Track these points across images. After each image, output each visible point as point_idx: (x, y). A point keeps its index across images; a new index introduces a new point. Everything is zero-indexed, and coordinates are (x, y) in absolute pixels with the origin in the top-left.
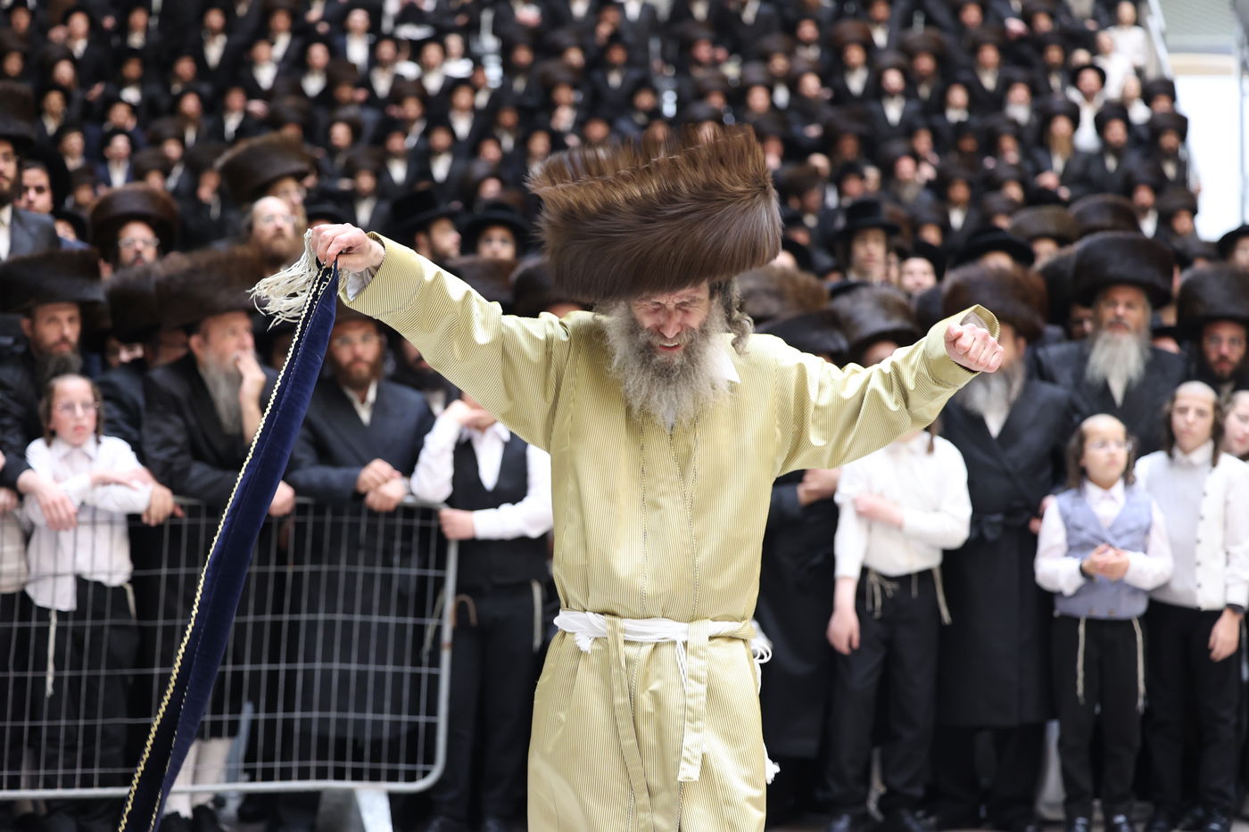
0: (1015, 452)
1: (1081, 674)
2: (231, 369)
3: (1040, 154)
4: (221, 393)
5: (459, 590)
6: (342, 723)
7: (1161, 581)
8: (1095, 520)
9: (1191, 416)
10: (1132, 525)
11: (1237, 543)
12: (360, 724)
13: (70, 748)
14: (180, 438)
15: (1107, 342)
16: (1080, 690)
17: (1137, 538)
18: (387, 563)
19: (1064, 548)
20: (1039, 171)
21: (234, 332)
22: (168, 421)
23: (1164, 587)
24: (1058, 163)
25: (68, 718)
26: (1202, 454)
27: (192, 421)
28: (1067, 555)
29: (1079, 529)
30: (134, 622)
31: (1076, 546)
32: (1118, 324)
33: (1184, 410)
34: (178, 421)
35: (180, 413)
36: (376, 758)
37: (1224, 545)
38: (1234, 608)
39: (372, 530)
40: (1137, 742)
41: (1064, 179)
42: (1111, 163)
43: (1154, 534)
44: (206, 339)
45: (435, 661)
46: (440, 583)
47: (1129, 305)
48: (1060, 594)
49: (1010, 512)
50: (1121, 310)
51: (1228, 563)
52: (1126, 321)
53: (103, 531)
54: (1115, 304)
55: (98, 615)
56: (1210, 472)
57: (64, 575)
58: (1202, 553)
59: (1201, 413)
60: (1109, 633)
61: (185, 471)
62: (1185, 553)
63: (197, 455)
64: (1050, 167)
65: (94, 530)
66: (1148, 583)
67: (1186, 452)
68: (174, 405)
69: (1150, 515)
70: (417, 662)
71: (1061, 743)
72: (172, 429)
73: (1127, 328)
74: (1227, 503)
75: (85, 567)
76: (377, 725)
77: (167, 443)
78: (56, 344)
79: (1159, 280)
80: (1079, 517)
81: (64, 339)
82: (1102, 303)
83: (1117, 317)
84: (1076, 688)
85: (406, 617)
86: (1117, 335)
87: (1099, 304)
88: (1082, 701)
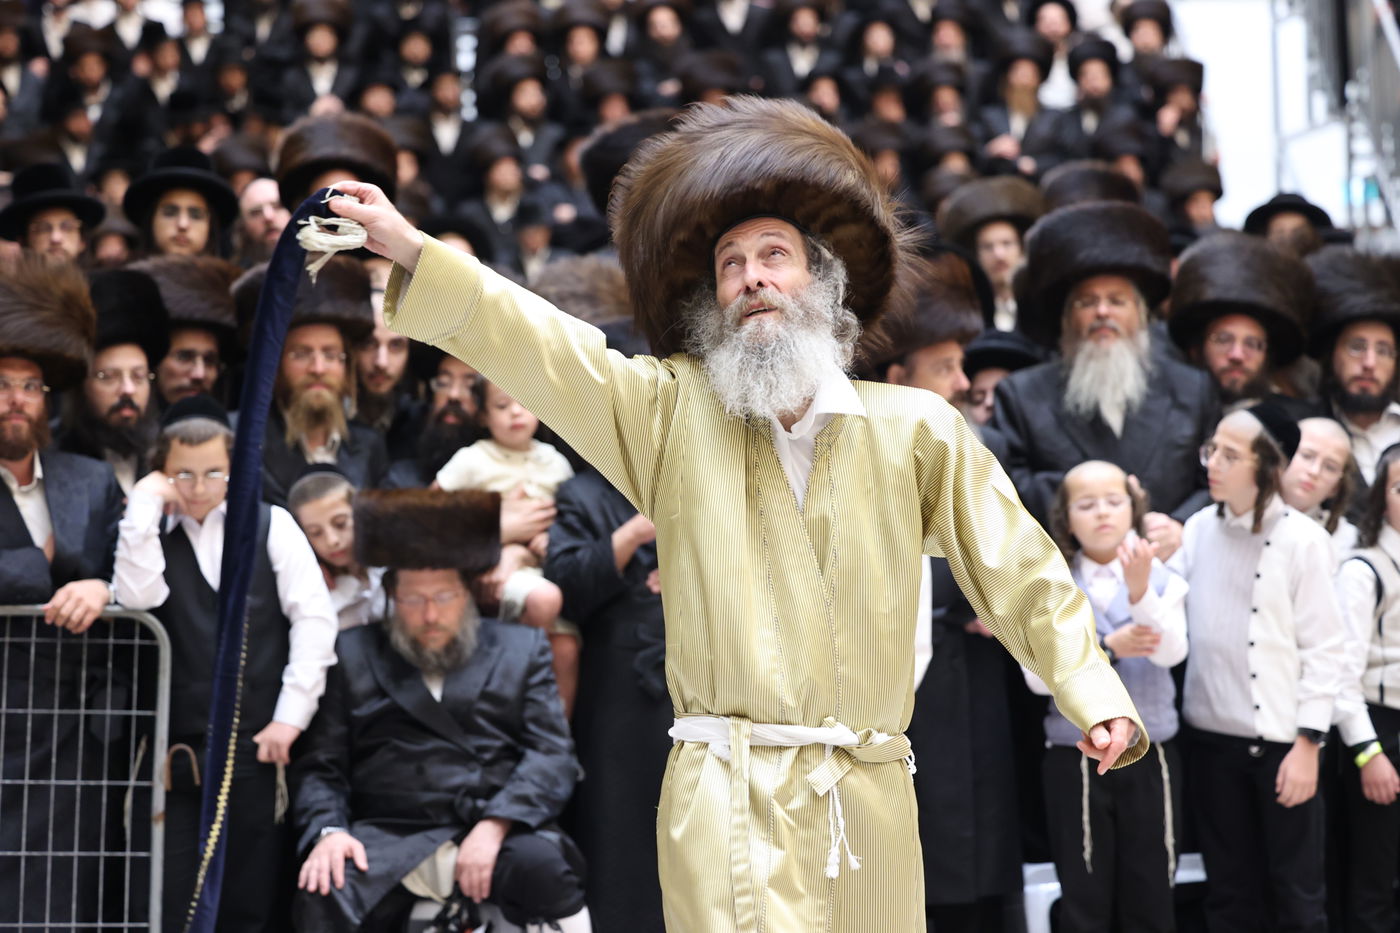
1: (1087, 828)
3: (992, 115)
5: (173, 740)
15: (1090, 357)
16: (1087, 855)
18: (70, 700)
20: (990, 136)
24: (1018, 124)
32: (1102, 328)
38: (1311, 735)
39: (46, 653)
41: (1026, 146)
42: (1090, 123)
45: (143, 841)
46: (148, 727)
47: (1114, 301)
50: (1103, 308)
52: (1112, 323)
54: (1094, 301)
58: (1258, 660)
62: (1233, 661)
64: (1006, 130)
70: (116, 841)
73: (1115, 331)
79: (1151, 261)
82: (1078, 304)
83: (1099, 317)
84: (1083, 849)
85: (101, 779)
86: (1105, 343)
87: (1071, 306)
88: (1089, 869)
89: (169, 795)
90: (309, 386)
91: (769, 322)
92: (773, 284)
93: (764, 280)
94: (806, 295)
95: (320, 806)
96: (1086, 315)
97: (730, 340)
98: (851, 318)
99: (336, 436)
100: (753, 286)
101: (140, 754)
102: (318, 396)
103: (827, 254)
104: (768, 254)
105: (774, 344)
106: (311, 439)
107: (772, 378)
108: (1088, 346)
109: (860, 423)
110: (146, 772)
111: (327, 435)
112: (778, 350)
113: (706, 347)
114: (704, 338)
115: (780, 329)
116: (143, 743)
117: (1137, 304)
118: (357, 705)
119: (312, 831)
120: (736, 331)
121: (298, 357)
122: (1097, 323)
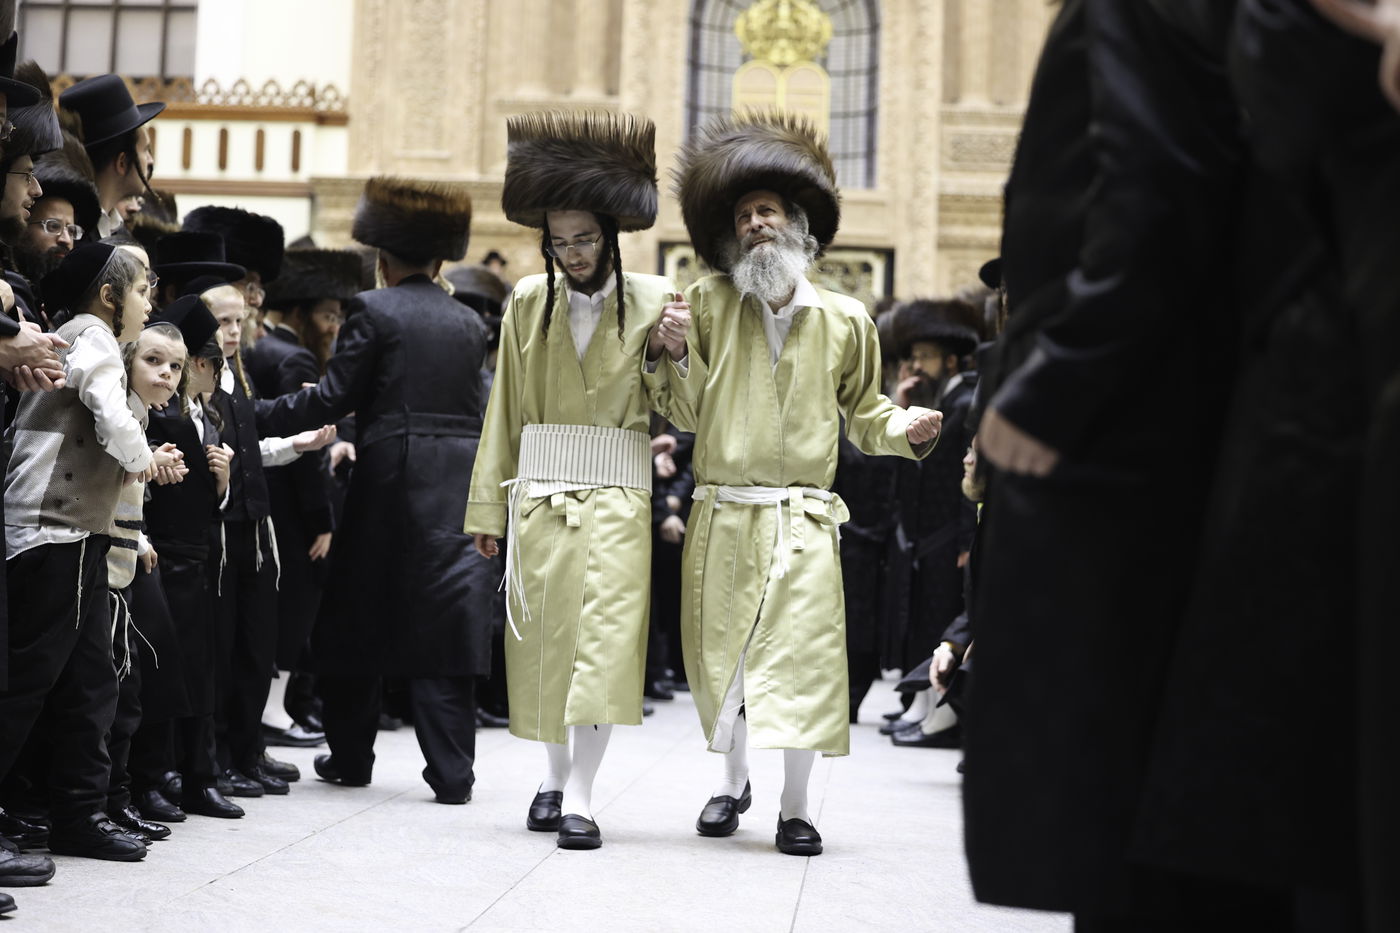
91: (768, 248)
92: (767, 224)
93: (762, 224)
94: (787, 230)
97: (745, 258)
98: (813, 240)
100: (757, 229)
103: (796, 206)
109: (818, 312)
113: (732, 262)
114: (730, 257)
115: (773, 249)
120: (747, 252)
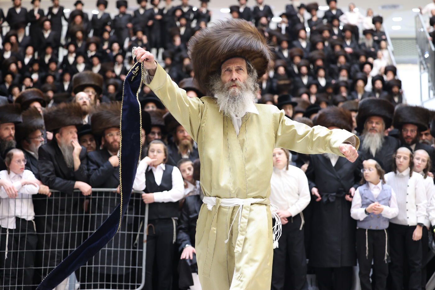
0: (340, 172)
1: (367, 249)
2: (70, 145)
3: (353, 94)
4: (66, 154)
5: (149, 223)
6: (109, 269)
7: (394, 216)
8: (372, 195)
9: (402, 159)
10: (384, 197)
11: (420, 202)
12: (115, 269)
13: (13, 278)
14: (52, 169)
15: (369, 136)
16: (367, 255)
17: (386, 202)
19: (361, 205)
20: (353, 99)
21: (71, 133)
22: (48, 163)
23: (396, 218)
24: (360, 96)
25: (13, 267)
26: (406, 172)
27: (56, 163)
28: (362, 207)
29: (367, 198)
30: (36, 233)
31: (365, 204)
32: (373, 130)
33: (400, 157)
34: (51, 163)
35: (52, 161)
36: (121, 281)
37: (416, 203)
38: (420, 224)
40: (387, 272)
42: (377, 95)
43: (392, 200)
44: (61, 134)
45: (141, 247)
46: (143, 219)
47: (377, 123)
48: (359, 220)
49: (338, 192)
50: (374, 125)
51: (417, 209)
52: (376, 129)
53: (25, 201)
54: (372, 123)
55: (23, 230)
56: (409, 178)
57: (11, 217)
58: (408, 206)
59: (405, 158)
60: (376, 234)
61: (54, 180)
62: (402, 207)
63: (58, 175)
64: (357, 98)
65: (22, 201)
66: (390, 216)
67: (401, 172)
68: (50, 158)
69: (391, 193)
70: (135, 247)
71: (360, 273)
72: (49, 166)
73: (376, 131)
74: (416, 189)
75: (18, 214)
76: (121, 269)
77: (48, 171)
78: (8, 137)
80: (366, 194)
81: (11, 135)
82: (368, 123)
83: (373, 127)
84: (366, 253)
85: (131, 231)
86: (373, 133)
87: (367, 123)
88: (367, 258)
89: (148, 236)
90: (183, 139)
95: (184, 239)
96: (370, 126)
99: (189, 151)
101: (141, 225)
102: (186, 142)
104: (238, 70)
105: (238, 97)
106: (183, 152)
107: (237, 106)
108: (369, 133)
110: (142, 230)
111: (187, 150)
112: (239, 99)
116: (142, 223)
117: (383, 124)
118: (191, 214)
119: (183, 245)
121: (181, 132)
122: (372, 128)
